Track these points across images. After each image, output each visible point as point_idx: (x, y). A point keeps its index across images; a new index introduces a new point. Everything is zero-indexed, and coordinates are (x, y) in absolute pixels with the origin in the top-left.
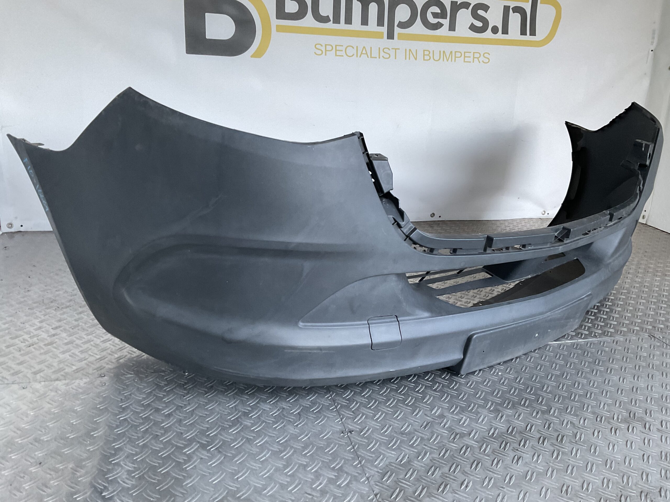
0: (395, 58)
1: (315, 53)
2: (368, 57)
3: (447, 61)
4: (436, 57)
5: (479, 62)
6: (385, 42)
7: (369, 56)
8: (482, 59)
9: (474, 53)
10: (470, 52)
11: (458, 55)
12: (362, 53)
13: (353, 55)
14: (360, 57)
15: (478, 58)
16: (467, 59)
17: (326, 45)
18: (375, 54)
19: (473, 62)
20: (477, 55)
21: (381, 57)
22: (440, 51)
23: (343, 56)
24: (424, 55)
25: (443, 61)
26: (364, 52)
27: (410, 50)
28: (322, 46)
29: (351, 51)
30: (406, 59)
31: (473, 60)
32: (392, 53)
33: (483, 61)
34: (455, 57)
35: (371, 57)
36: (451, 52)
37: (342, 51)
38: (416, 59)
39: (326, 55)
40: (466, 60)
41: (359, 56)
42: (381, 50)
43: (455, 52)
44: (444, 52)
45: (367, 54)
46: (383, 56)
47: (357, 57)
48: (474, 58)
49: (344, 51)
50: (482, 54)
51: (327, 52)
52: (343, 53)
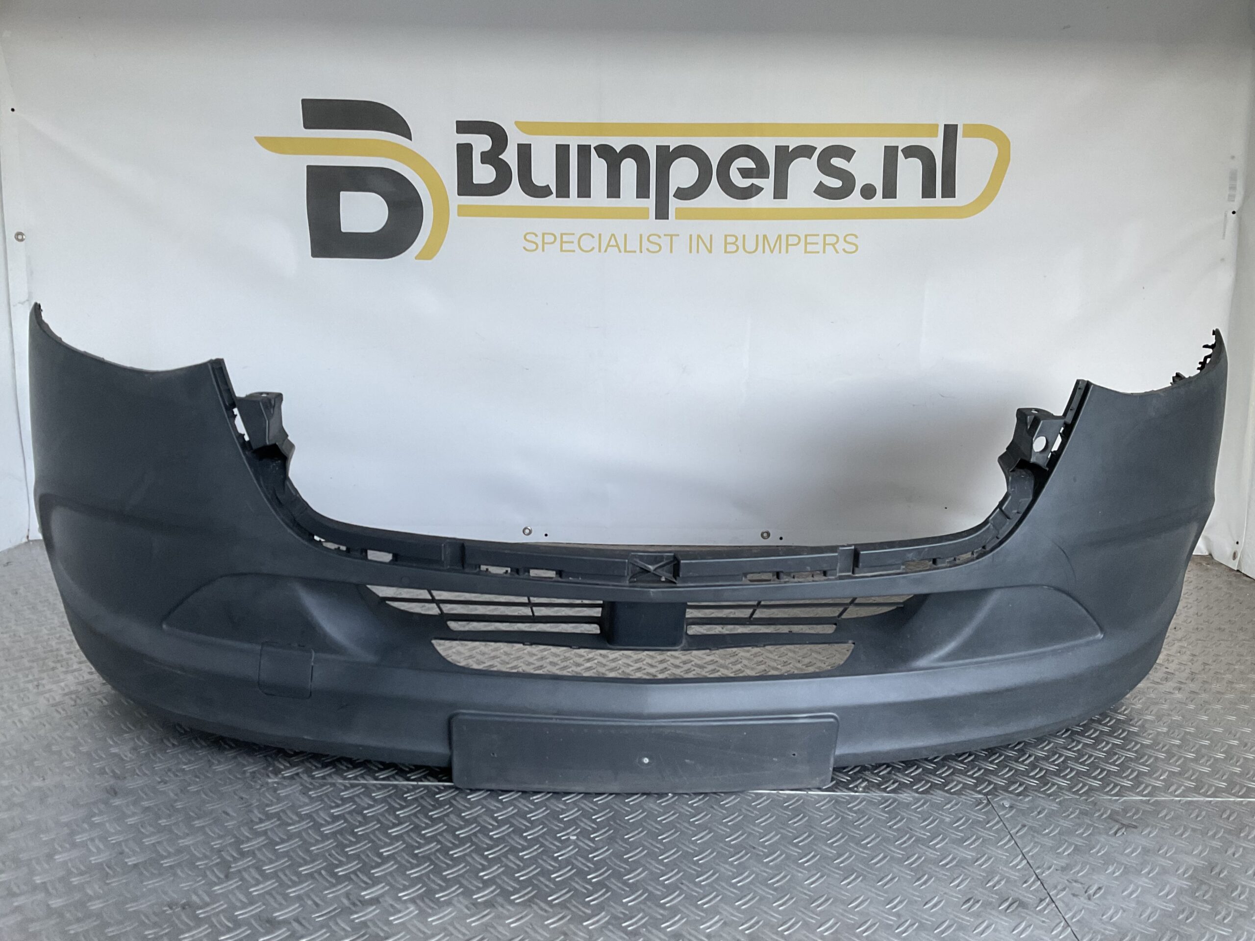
0: (671, 251)
1: (525, 248)
2: (620, 251)
3: (772, 252)
4: (751, 246)
5: (837, 252)
6: (652, 223)
7: (622, 249)
8: (841, 245)
9: (825, 236)
10: (818, 235)
11: (792, 240)
12: (608, 245)
13: (593, 248)
14: (606, 251)
15: (833, 245)
16: (810, 248)
17: (543, 234)
18: (633, 245)
19: (824, 252)
20: (829, 240)
21: (644, 249)
22: (757, 236)
23: (574, 251)
24: (726, 243)
25: (764, 252)
26: (613, 242)
27: (699, 236)
28: (536, 235)
29: (587, 243)
30: (691, 252)
31: (824, 247)
32: (665, 242)
33: (844, 250)
34: (788, 245)
35: (626, 251)
36: (780, 236)
37: (573, 242)
38: (710, 252)
39: (543, 250)
40: (808, 250)
41: (603, 249)
42: (645, 239)
43: (787, 236)
44: (765, 237)
45: (617, 246)
46: (648, 249)
47: (600, 251)
48: (825, 244)
49: (576, 242)
50: (841, 240)
51: (545, 245)
52: (575, 246)
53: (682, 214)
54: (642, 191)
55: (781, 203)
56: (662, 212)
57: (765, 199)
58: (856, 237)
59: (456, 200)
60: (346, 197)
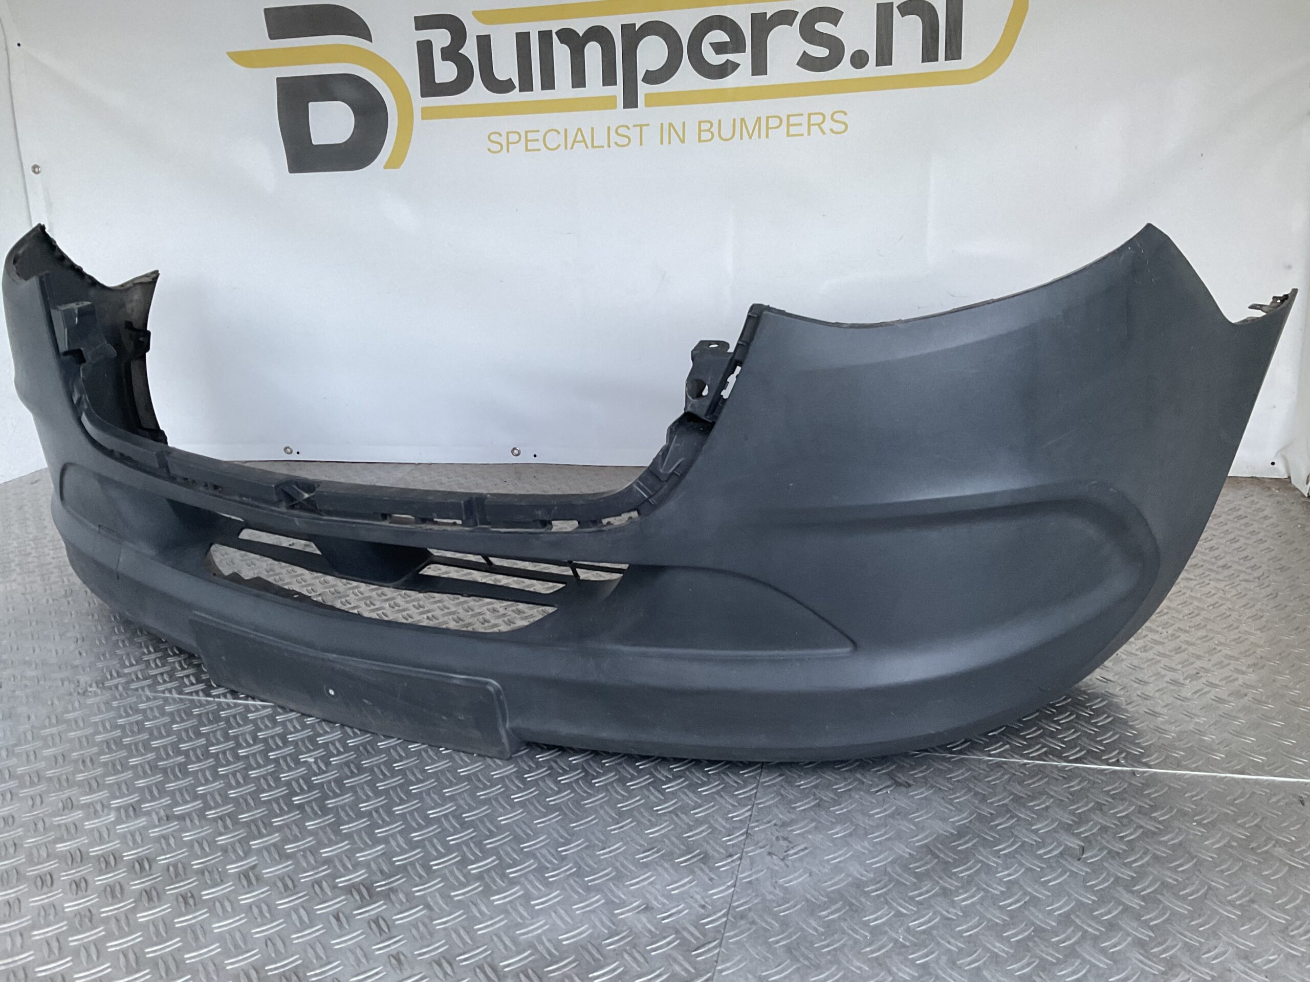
0: (642, 144)
1: (488, 149)
2: (587, 147)
4: (727, 132)
5: (824, 133)
6: (621, 114)
7: (590, 145)
8: (828, 125)
9: (810, 115)
10: (802, 115)
11: (774, 122)
12: (575, 141)
13: (559, 145)
14: (572, 148)
15: (819, 125)
16: (793, 130)
17: (507, 133)
19: (809, 134)
20: (816, 119)
21: (612, 144)
23: (539, 150)
25: (741, 138)
26: (579, 138)
27: (670, 125)
28: (499, 135)
29: (552, 140)
31: (809, 128)
32: (634, 133)
33: (831, 130)
34: (768, 128)
35: (593, 146)
36: (759, 119)
40: (791, 133)
41: (569, 146)
42: (612, 131)
43: (768, 118)
44: (742, 120)
45: (584, 141)
46: (616, 143)
47: (566, 148)
48: (809, 125)
49: (541, 140)
50: (828, 117)
51: (510, 146)
52: (539, 145)
53: (652, 101)
54: (609, 78)
55: (760, 80)
56: (630, 101)
57: (743, 77)
58: (845, 114)
59: (419, 102)
60: (314, 107)
